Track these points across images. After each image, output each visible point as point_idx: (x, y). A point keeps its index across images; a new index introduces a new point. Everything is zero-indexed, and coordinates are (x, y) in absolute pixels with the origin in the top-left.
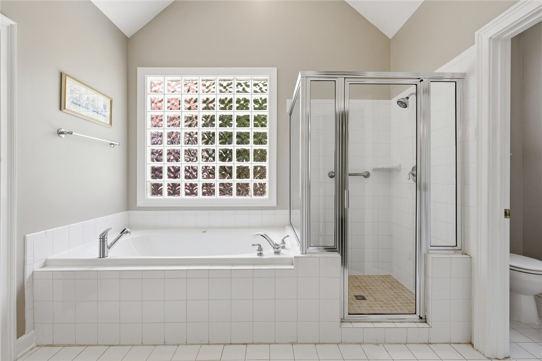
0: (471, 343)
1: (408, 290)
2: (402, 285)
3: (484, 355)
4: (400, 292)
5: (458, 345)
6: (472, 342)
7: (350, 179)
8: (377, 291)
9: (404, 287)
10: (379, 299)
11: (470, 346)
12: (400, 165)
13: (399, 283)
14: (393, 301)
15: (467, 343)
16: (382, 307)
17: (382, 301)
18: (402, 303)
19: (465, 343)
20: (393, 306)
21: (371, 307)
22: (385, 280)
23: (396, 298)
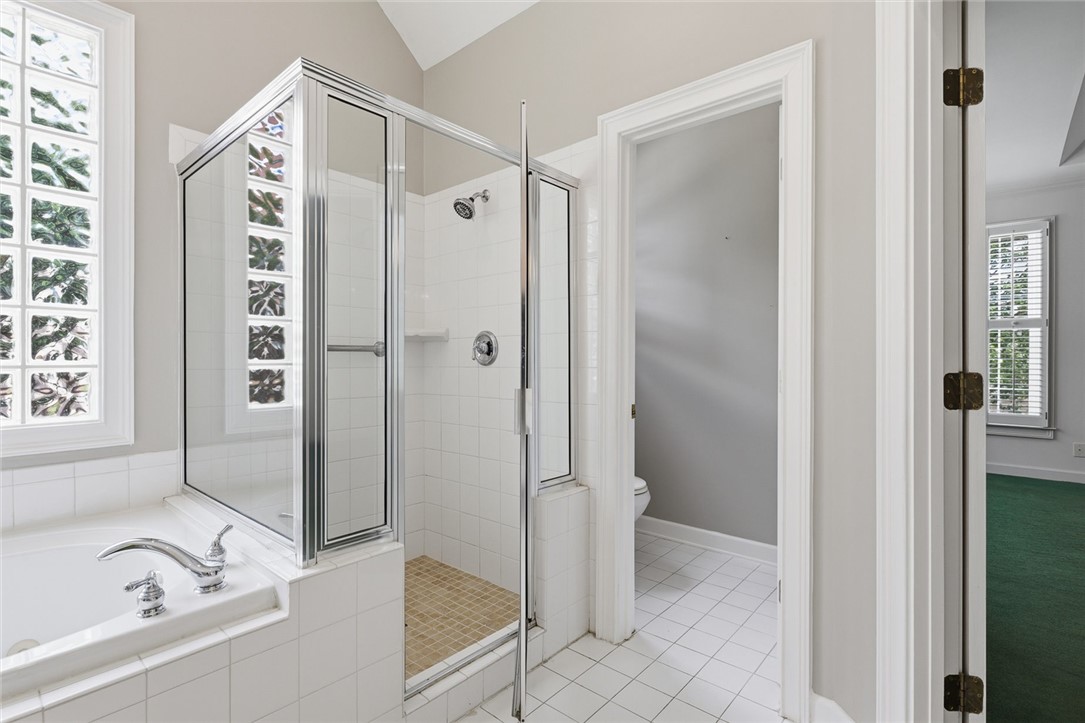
0: (591, 632)
1: (467, 575)
2: (455, 569)
3: (611, 643)
4: (458, 585)
5: (577, 643)
6: (592, 629)
7: (331, 359)
8: (416, 597)
9: (459, 572)
10: (428, 613)
11: (591, 636)
12: (448, 330)
13: (446, 567)
14: (455, 606)
15: (585, 634)
16: (442, 627)
17: (436, 616)
18: (469, 605)
19: (583, 636)
20: (460, 618)
21: (422, 636)
22: (420, 569)
23: (456, 599)
